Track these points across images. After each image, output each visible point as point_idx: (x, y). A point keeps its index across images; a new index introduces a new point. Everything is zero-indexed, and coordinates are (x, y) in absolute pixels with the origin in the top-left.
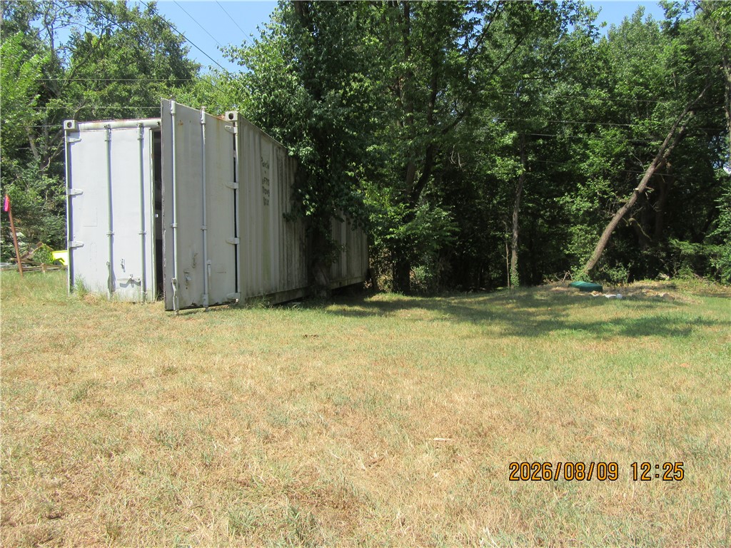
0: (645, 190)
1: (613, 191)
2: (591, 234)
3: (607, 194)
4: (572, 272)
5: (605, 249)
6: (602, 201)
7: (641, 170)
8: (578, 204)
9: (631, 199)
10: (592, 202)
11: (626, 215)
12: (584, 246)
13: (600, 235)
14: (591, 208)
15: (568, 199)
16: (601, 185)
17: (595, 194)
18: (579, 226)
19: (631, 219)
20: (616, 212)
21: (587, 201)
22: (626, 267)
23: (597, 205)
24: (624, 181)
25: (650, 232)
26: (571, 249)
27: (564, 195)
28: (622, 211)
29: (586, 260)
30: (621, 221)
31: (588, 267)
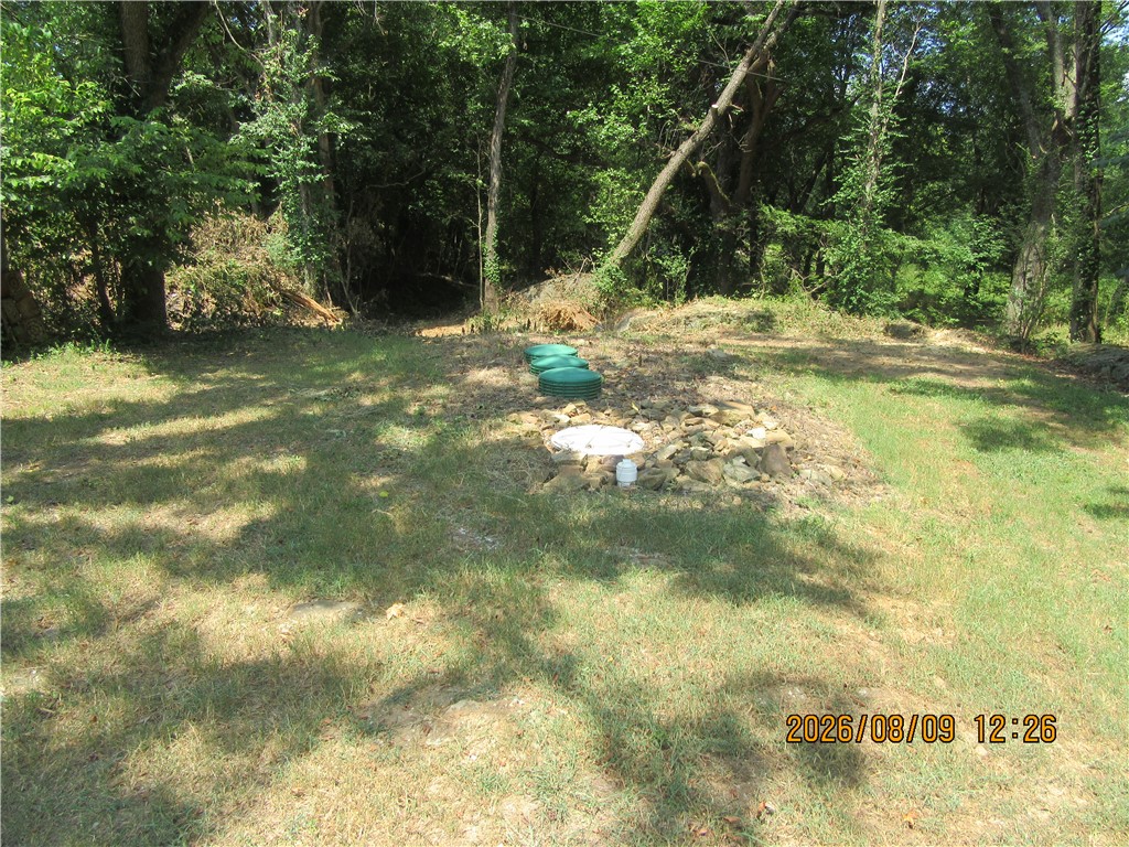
0: (729, 109)
1: (672, 107)
2: (631, 189)
3: (663, 112)
4: (595, 258)
5: (652, 216)
6: (656, 125)
7: (725, 72)
8: (614, 129)
9: (704, 126)
10: (636, 124)
11: (693, 155)
12: (618, 211)
13: (647, 191)
14: (632, 136)
15: (593, 115)
16: (655, 91)
17: (644, 111)
18: (612, 172)
19: (702, 163)
20: (676, 148)
21: (626, 122)
22: (685, 252)
23: (644, 132)
24: (695, 87)
25: (730, 187)
26: (597, 214)
27: (586, 107)
28: (686, 146)
29: (621, 237)
30: (683, 165)
31: (621, 251)
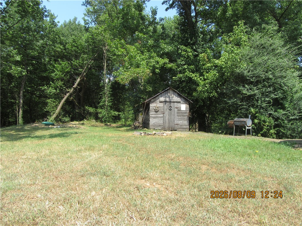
0: (77, 87)
1: (65, 86)
2: (56, 103)
3: (62, 87)
4: (48, 118)
5: (61, 109)
6: (61, 90)
7: (75, 80)
8: (51, 90)
9: (71, 90)
10: (56, 90)
11: (70, 96)
12: (53, 108)
13: (59, 104)
14: (56, 92)
15: (46, 88)
16: (60, 83)
17: (58, 87)
18: (51, 100)
19: (72, 98)
20: (66, 95)
21: (54, 89)
22: (69, 116)
23: (58, 91)
24: (69, 83)
25: (79, 103)
26: (47, 109)
27: (44, 86)
28: (68, 94)
29: (54, 113)
30: (67, 99)
31: (54, 116)
